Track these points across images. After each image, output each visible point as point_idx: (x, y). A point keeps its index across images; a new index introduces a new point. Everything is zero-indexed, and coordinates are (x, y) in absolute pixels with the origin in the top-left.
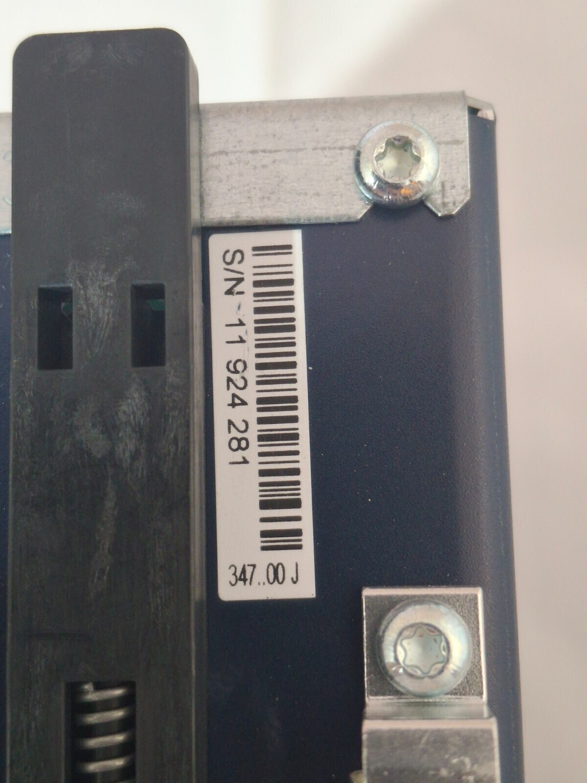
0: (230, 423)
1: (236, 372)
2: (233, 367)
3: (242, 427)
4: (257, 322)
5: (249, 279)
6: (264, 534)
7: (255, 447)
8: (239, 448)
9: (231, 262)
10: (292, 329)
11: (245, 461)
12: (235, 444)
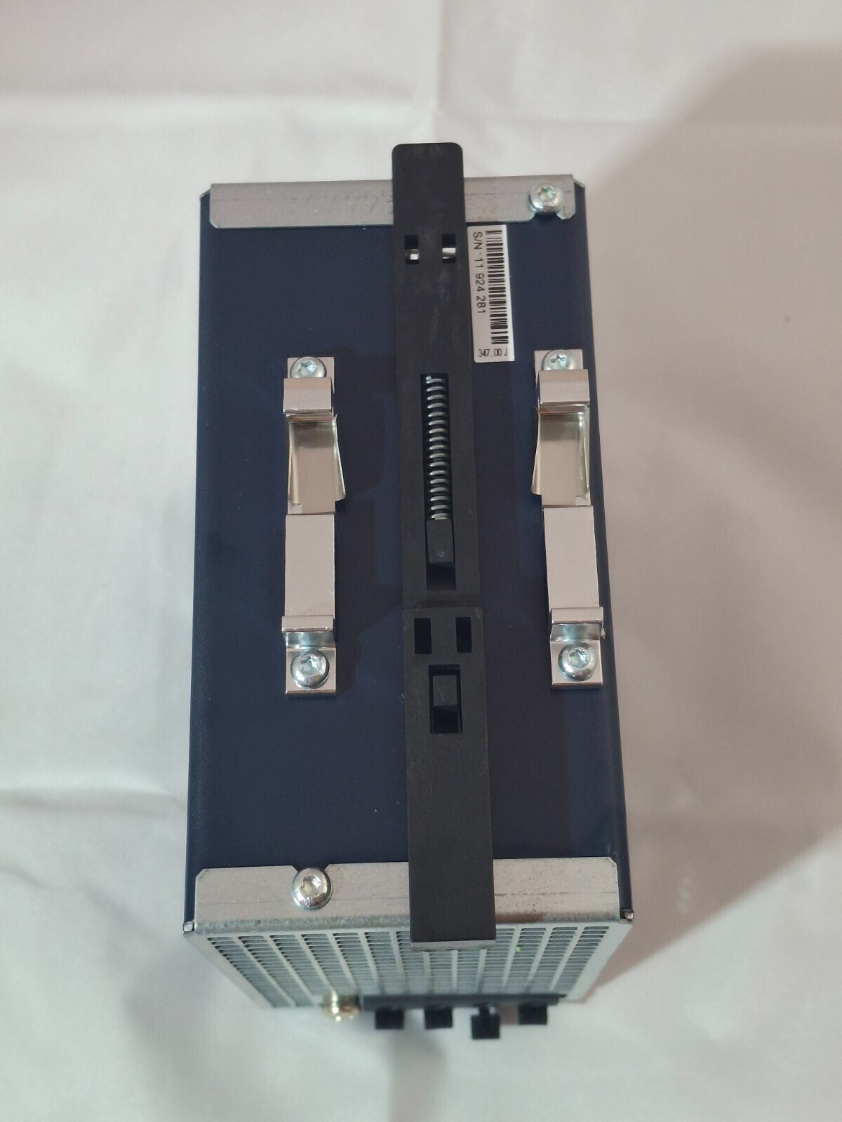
0: (478, 297)
1: (480, 278)
2: (478, 276)
3: (483, 299)
4: (488, 259)
5: (484, 243)
6: (493, 338)
7: (488, 306)
8: (482, 306)
9: (477, 237)
10: (503, 262)
11: (484, 311)
12: (480, 305)
